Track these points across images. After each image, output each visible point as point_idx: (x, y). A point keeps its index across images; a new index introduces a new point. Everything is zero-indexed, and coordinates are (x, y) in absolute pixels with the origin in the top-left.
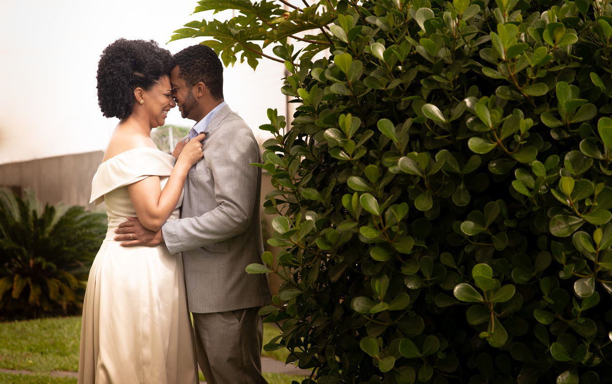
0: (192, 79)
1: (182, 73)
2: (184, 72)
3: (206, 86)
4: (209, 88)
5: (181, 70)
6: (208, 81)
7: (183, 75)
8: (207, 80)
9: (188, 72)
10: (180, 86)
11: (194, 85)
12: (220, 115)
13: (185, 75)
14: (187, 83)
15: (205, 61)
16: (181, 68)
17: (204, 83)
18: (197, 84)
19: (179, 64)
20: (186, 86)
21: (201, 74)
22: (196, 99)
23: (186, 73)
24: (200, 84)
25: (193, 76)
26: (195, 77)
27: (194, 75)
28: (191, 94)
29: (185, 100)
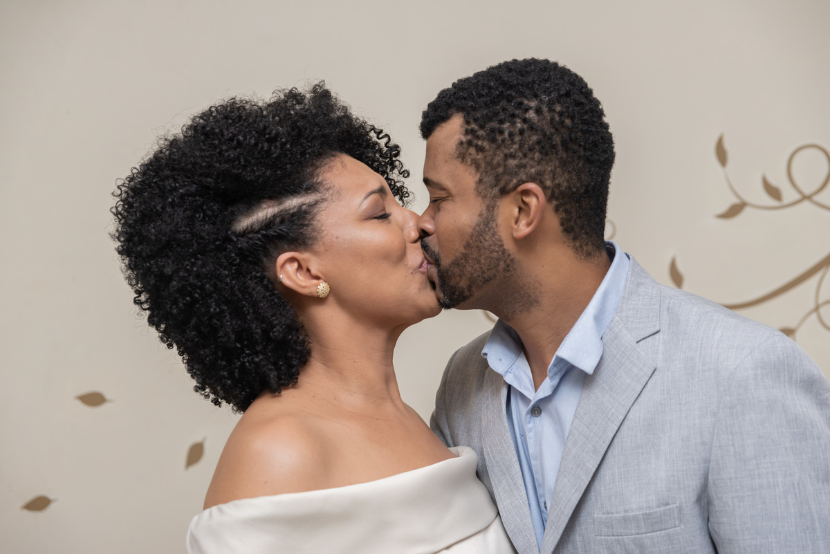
0: (501, 170)
1: (470, 143)
2: (478, 137)
3: (549, 200)
4: (557, 209)
5: (467, 132)
6: (559, 185)
7: (472, 150)
8: (554, 179)
9: (493, 140)
10: (454, 191)
11: (504, 192)
12: (638, 285)
13: (480, 149)
14: (480, 181)
15: (558, 108)
16: (468, 123)
17: (544, 188)
18: (515, 188)
19: (461, 109)
20: (479, 193)
21: (537, 155)
22: (509, 246)
23: (486, 144)
24: (527, 193)
25: (506, 157)
26: (512, 162)
27: (513, 156)
28: (488, 223)
29: (465, 248)
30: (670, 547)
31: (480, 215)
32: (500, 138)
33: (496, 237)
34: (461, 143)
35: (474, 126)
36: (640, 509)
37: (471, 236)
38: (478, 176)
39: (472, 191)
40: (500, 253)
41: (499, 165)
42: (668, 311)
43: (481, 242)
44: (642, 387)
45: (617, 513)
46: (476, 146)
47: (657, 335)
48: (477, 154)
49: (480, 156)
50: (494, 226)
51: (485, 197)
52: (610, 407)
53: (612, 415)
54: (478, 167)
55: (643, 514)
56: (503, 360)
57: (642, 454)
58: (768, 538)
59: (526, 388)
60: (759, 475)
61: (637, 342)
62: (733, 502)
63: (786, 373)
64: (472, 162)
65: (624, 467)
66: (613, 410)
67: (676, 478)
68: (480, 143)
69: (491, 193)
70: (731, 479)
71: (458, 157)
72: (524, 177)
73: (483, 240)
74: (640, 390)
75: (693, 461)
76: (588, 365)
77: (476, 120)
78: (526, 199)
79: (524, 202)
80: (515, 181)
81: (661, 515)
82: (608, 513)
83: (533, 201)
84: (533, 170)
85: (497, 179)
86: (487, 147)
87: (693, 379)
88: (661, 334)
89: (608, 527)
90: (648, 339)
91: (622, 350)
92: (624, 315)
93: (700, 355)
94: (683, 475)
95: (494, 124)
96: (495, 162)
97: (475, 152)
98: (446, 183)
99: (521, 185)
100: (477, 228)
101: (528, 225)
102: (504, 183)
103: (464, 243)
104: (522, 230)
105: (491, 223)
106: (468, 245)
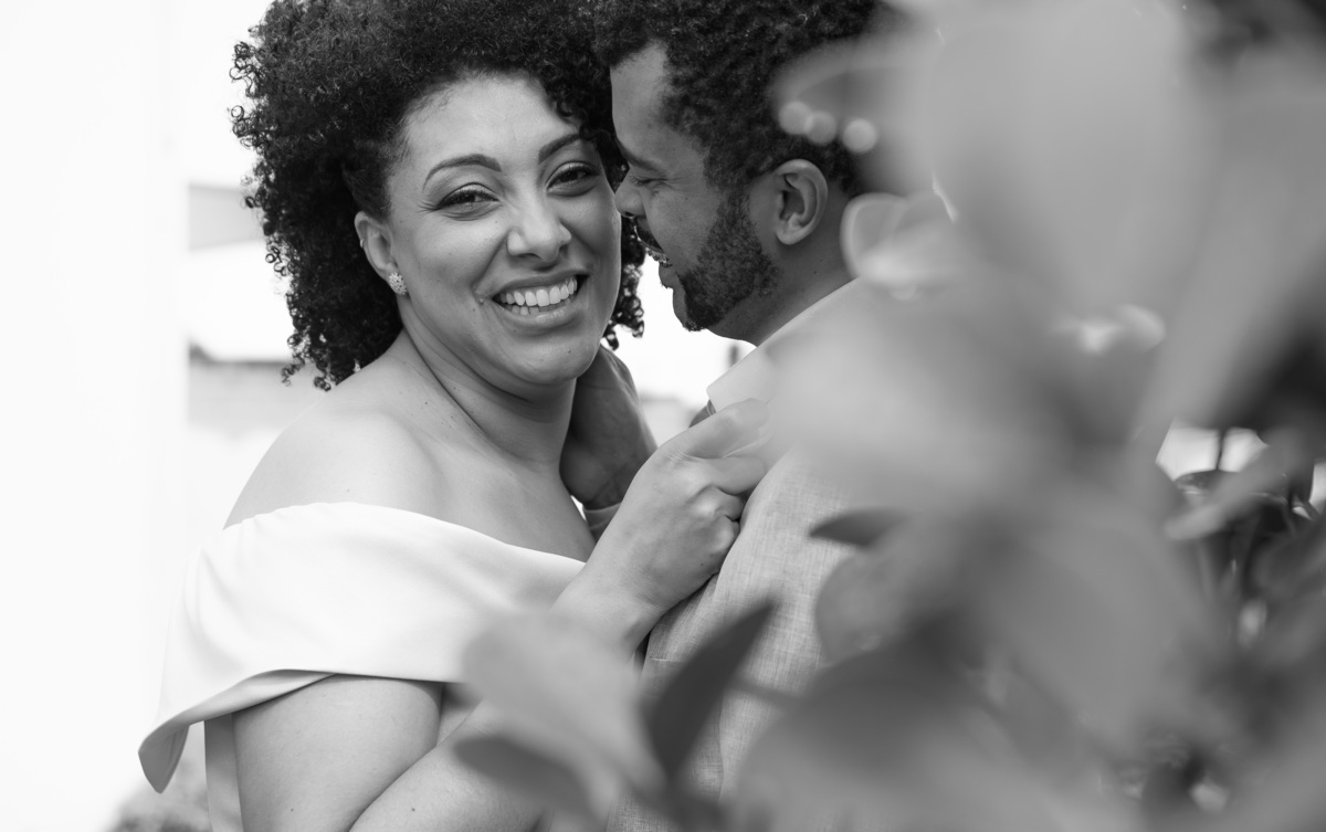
5: (677, 81)
11: (755, 176)
14: (711, 161)
18: (774, 168)
20: (712, 179)
25: (752, 123)
26: (762, 129)
27: (759, 121)
28: (735, 222)
29: (699, 259)
31: (720, 212)
33: (750, 240)
35: (686, 70)
39: (701, 176)
40: (757, 262)
41: (739, 134)
43: (726, 249)
46: (697, 106)
48: (700, 118)
49: (705, 121)
50: (745, 223)
51: (723, 185)
54: (704, 139)
64: (693, 129)
68: (702, 100)
69: (732, 178)
72: (785, 152)
73: (728, 247)
78: (795, 184)
79: (790, 188)
85: (740, 155)
86: (715, 107)
96: (733, 131)
97: (696, 115)
98: (655, 160)
99: (782, 163)
100: (717, 230)
101: (803, 224)
102: (749, 162)
103: (698, 252)
104: (793, 232)
105: (739, 221)
106: (705, 255)
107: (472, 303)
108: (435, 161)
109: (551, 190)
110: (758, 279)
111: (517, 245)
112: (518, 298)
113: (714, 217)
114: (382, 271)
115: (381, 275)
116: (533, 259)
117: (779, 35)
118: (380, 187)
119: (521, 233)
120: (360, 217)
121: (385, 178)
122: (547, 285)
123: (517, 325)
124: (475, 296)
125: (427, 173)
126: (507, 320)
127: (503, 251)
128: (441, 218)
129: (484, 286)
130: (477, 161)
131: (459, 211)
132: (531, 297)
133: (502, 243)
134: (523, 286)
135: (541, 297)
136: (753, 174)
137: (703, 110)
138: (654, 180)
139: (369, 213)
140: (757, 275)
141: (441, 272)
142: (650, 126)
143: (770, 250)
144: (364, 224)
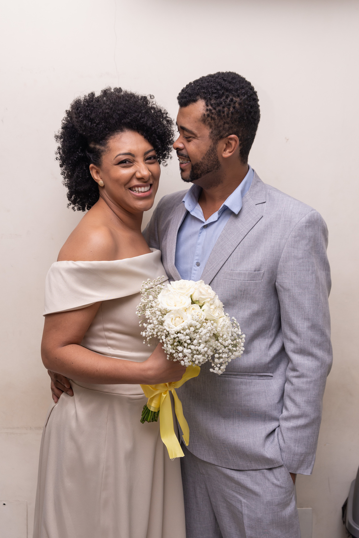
30: (255, 287)
31: (210, 146)
32: (222, 115)
33: (216, 156)
34: (204, 115)
35: (210, 107)
36: (247, 271)
37: (206, 155)
38: (211, 130)
39: (208, 136)
40: (216, 162)
41: (221, 126)
42: (269, 194)
43: (210, 157)
44: (256, 222)
45: (236, 271)
46: (211, 117)
47: (264, 204)
48: (211, 121)
50: (216, 151)
51: (213, 139)
52: (241, 229)
53: (242, 232)
54: (211, 127)
55: (248, 273)
56: (191, 205)
57: (252, 249)
58: (304, 290)
59: (201, 217)
60: (303, 265)
61: (256, 205)
62: (292, 275)
63: (317, 226)
64: (208, 124)
65: (243, 253)
66: (242, 230)
67: (265, 261)
68: (213, 116)
69: (216, 138)
70: (291, 265)
71: (202, 121)
72: (231, 132)
74: (255, 224)
75: (274, 256)
76: (236, 210)
77: (212, 105)
78: (231, 142)
79: (229, 142)
80: (227, 133)
81: (255, 274)
82: (232, 270)
83: (233, 143)
84: (235, 130)
85: (220, 132)
86: (216, 118)
87: (279, 223)
88: (265, 203)
89: (230, 276)
90: (260, 204)
91: (249, 206)
92: (251, 192)
93: (284, 214)
94: (268, 261)
95: (220, 108)
96: (219, 125)
97: (210, 120)
98: (195, 131)
99: (229, 135)
100: (209, 152)
101: (230, 152)
102: (222, 134)
103: (202, 157)
104: (227, 154)
105: (214, 150)
106: (204, 158)
107: (124, 189)
108: (118, 153)
109: (146, 162)
110: (216, 167)
111: (138, 175)
112: (137, 189)
113: (208, 148)
114: (96, 180)
115: (96, 181)
116: (143, 180)
117: (236, 101)
118: (99, 158)
119: (140, 172)
120: (91, 165)
121: (101, 156)
122: (144, 186)
123: (135, 195)
124: (125, 188)
125: (115, 157)
126: (133, 194)
127: (134, 177)
128: (118, 167)
129: (128, 186)
130: (129, 154)
131: (123, 165)
132: (140, 189)
133: (134, 174)
134: (138, 186)
135: (143, 189)
136: (221, 138)
137: (213, 119)
138: (192, 137)
139: (95, 164)
140: (216, 166)
141: (117, 181)
142: (196, 122)
143: (220, 159)
144: (93, 167)
